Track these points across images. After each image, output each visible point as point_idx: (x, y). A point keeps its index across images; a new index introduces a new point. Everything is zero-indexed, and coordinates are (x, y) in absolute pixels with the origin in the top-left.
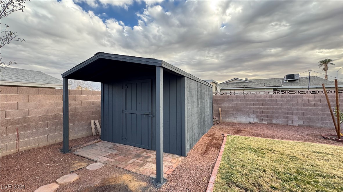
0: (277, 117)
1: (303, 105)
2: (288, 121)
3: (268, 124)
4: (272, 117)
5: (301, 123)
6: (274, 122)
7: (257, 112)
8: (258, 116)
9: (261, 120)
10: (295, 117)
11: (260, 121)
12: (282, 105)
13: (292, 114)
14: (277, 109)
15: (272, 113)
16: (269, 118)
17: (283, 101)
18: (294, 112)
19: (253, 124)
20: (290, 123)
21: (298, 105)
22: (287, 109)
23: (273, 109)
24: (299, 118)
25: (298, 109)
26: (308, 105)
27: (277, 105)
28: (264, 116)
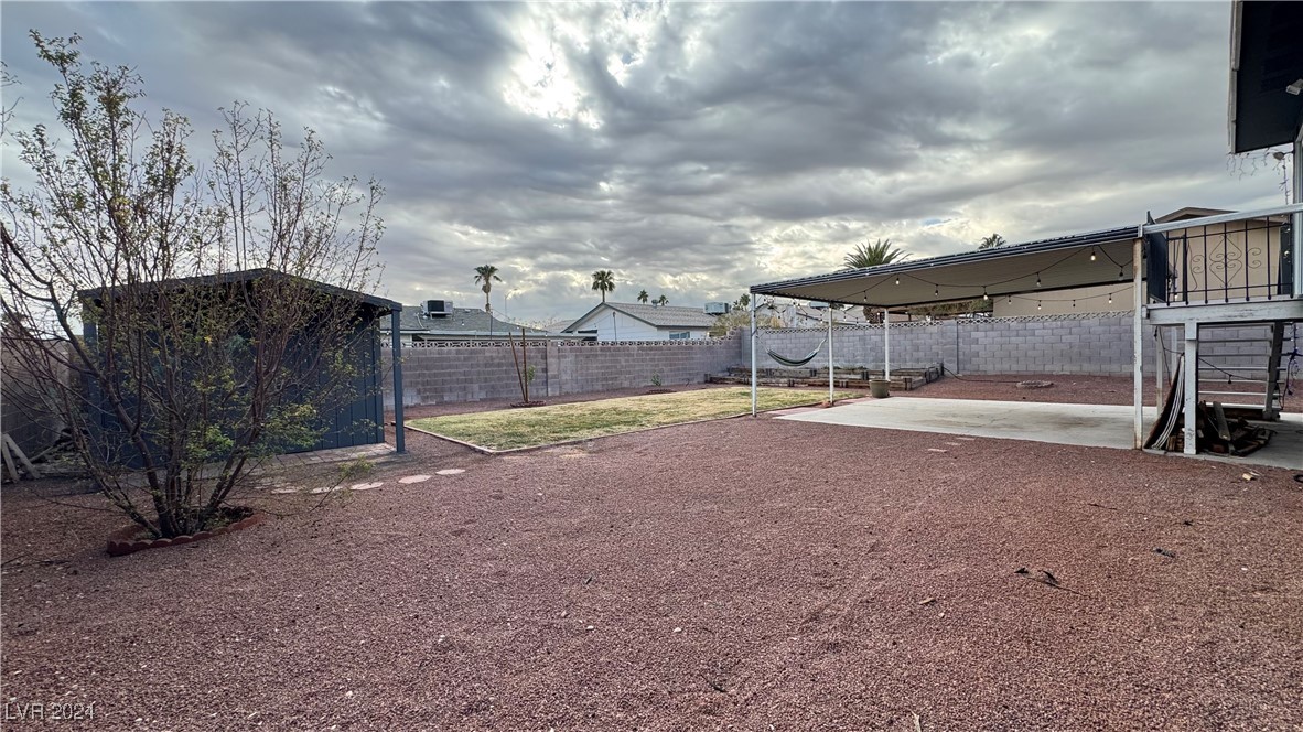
0: (451, 390)
1: (486, 365)
2: (466, 395)
3: (437, 404)
4: (443, 390)
5: (483, 395)
6: (446, 399)
7: (417, 383)
8: (419, 392)
9: (425, 398)
10: (476, 386)
11: (424, 401)
12: (457, 367)
13: (471, 381)
14: (450, 374)
15: (444, 382)
16: (439, 392)
17: (459, 359)
18: (474, 377)
19: (412, 407)
20: (469, 398)
21: (478, 365)
22: (465, 374)
23: (444, 374)
24: (480, 388)
25: (479, 373)
26: (492, 365)
27: (450, 367)
28: (430, 390)
